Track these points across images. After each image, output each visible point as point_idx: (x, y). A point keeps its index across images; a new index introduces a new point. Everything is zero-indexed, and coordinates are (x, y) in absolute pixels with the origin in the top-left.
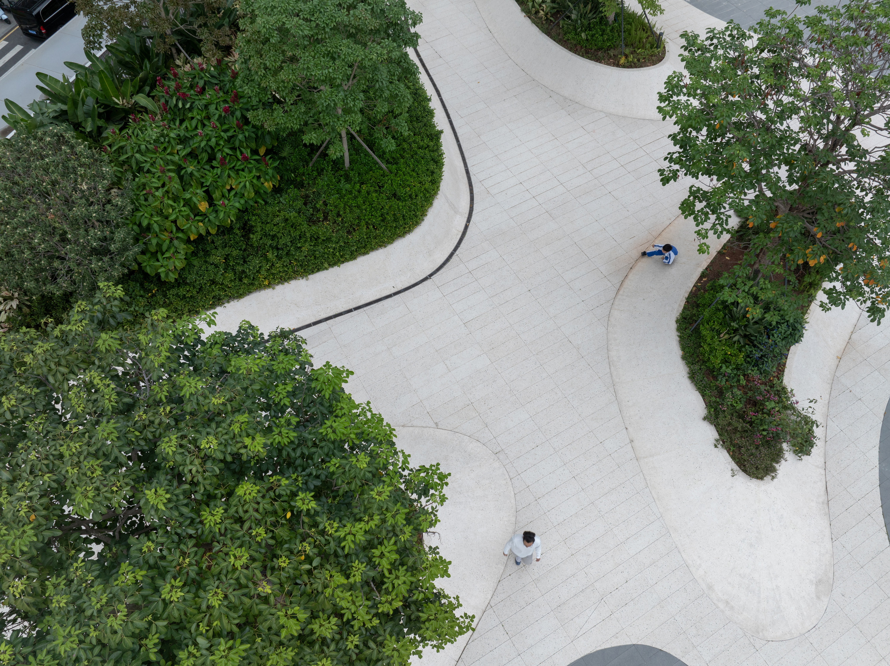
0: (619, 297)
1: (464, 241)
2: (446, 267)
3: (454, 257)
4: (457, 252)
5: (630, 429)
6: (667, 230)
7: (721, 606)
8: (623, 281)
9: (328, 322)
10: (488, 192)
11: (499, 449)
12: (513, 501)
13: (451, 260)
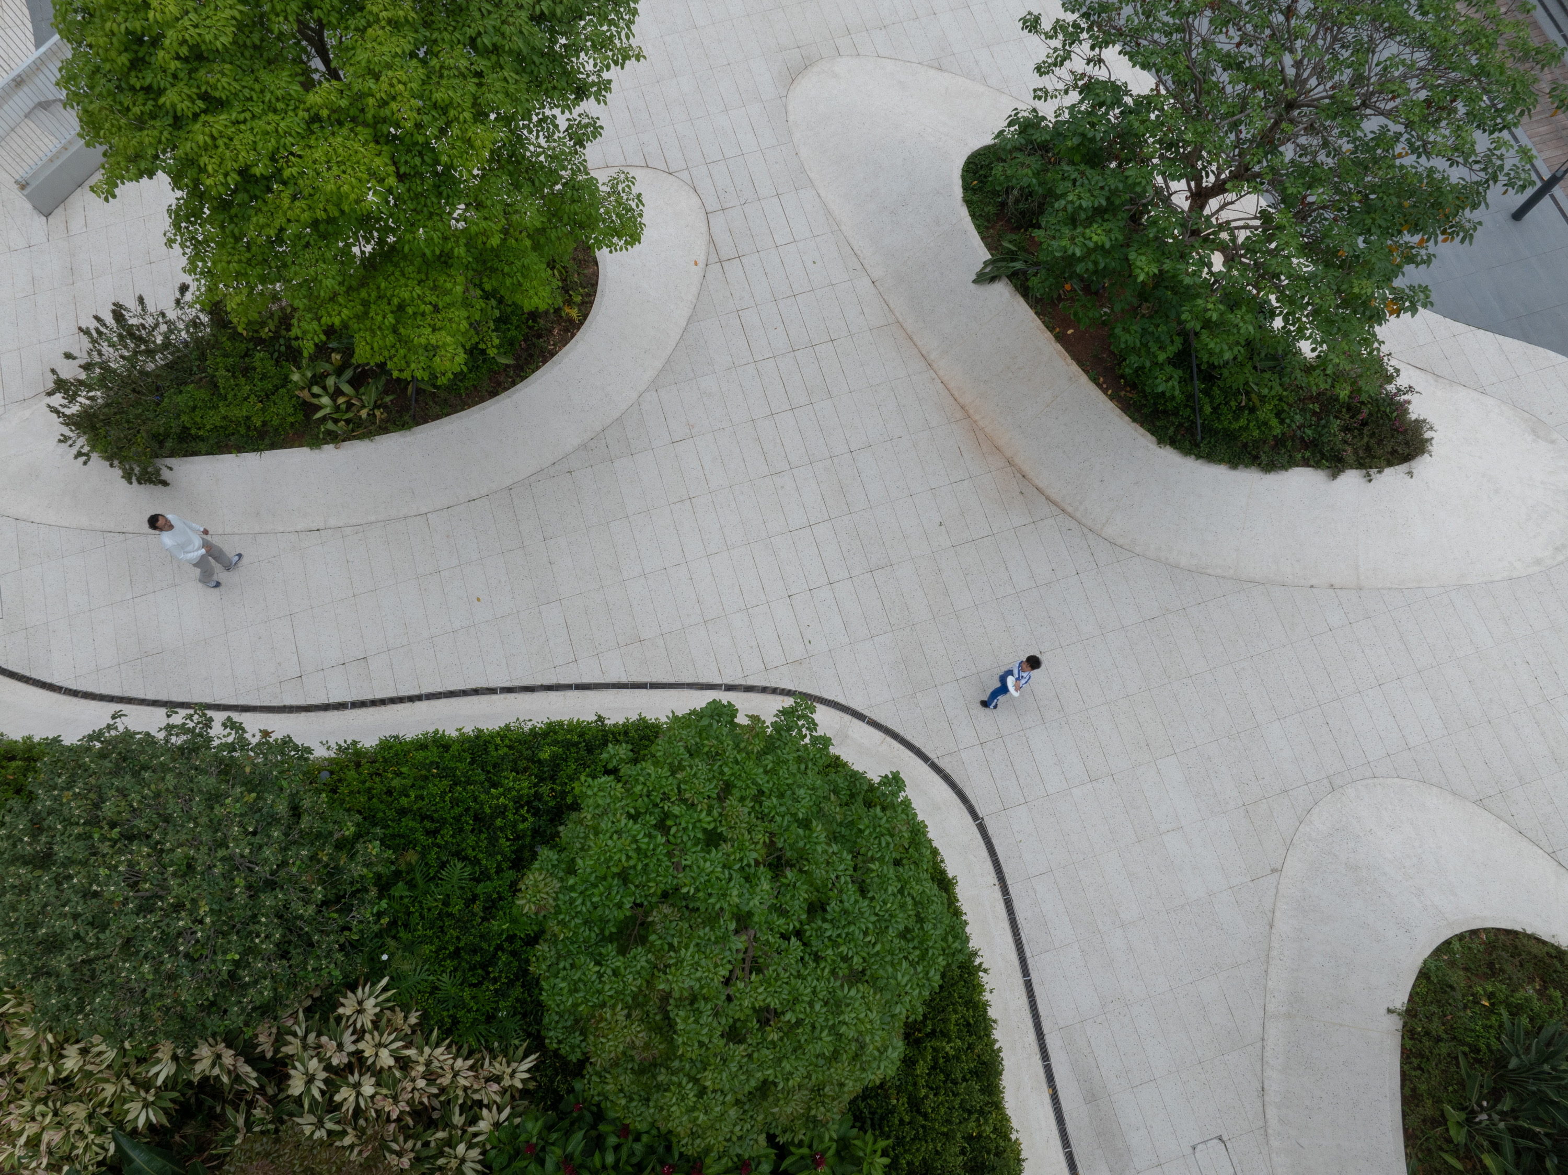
0: (1078, 515)
1: (909, 738)
2: (961, 785)
3: (941, 764)
4: (932, 756)
5: (1314, 582)
6: (956, 395)
7: (1560, 558)
8: (1048, 498)
9: (1046, 1030)
10: (799, 662)
11: (1326, 782)
12: (1408, 783)
13: (948, 770)
